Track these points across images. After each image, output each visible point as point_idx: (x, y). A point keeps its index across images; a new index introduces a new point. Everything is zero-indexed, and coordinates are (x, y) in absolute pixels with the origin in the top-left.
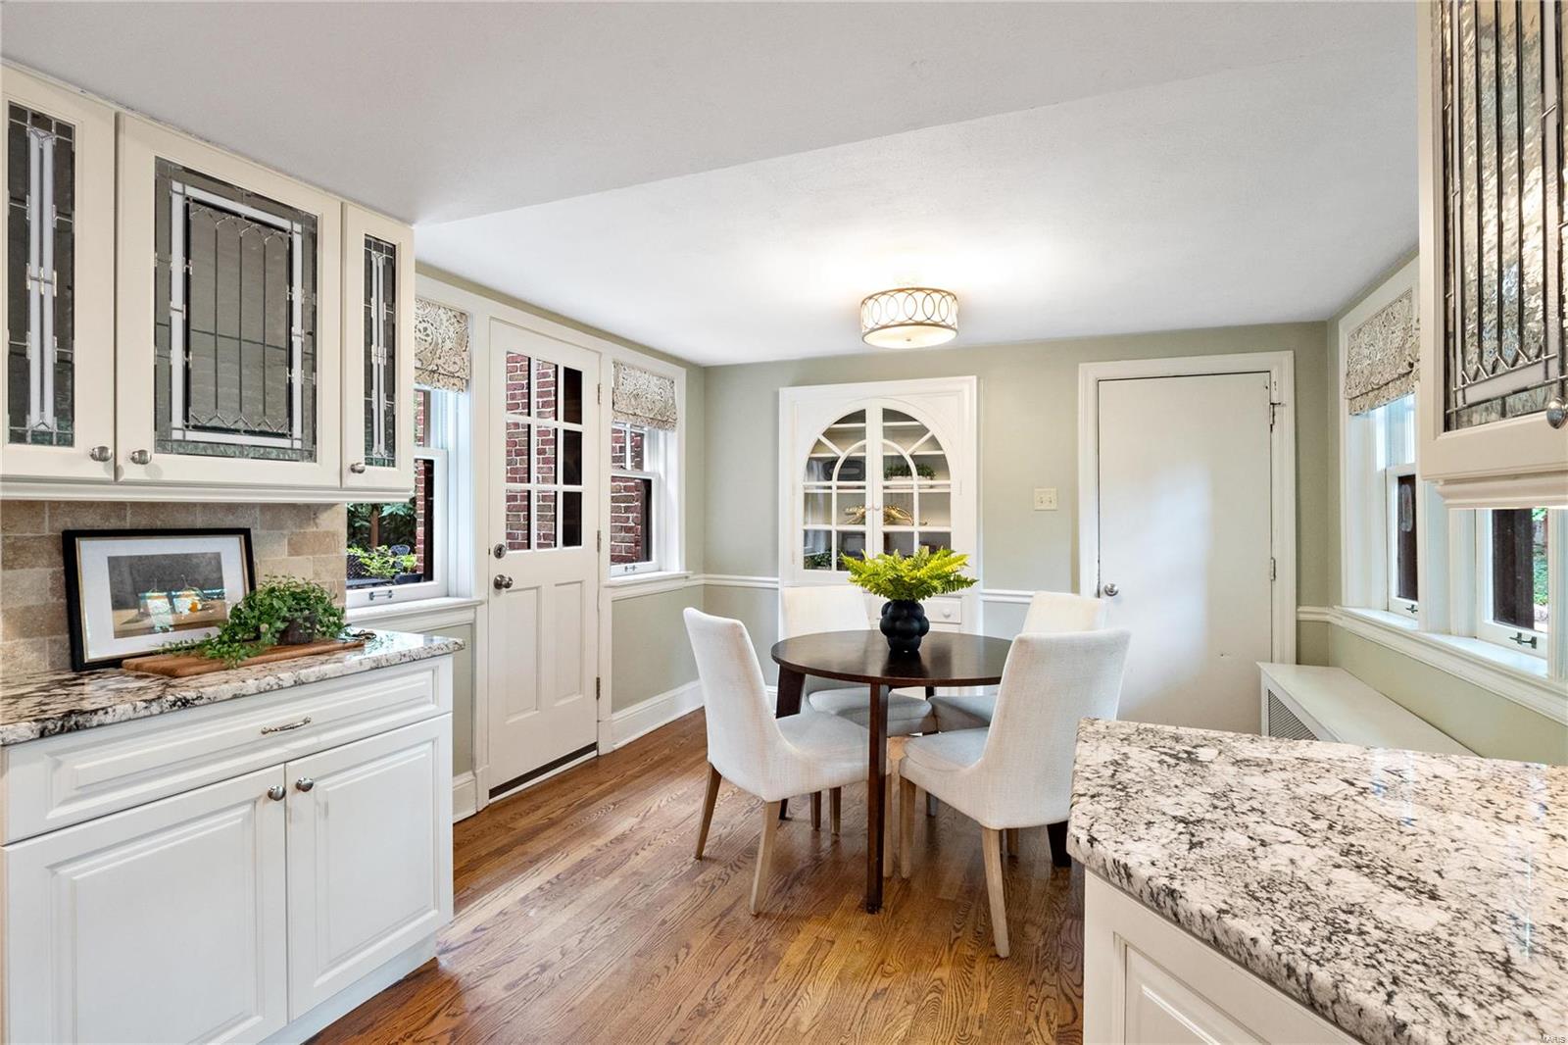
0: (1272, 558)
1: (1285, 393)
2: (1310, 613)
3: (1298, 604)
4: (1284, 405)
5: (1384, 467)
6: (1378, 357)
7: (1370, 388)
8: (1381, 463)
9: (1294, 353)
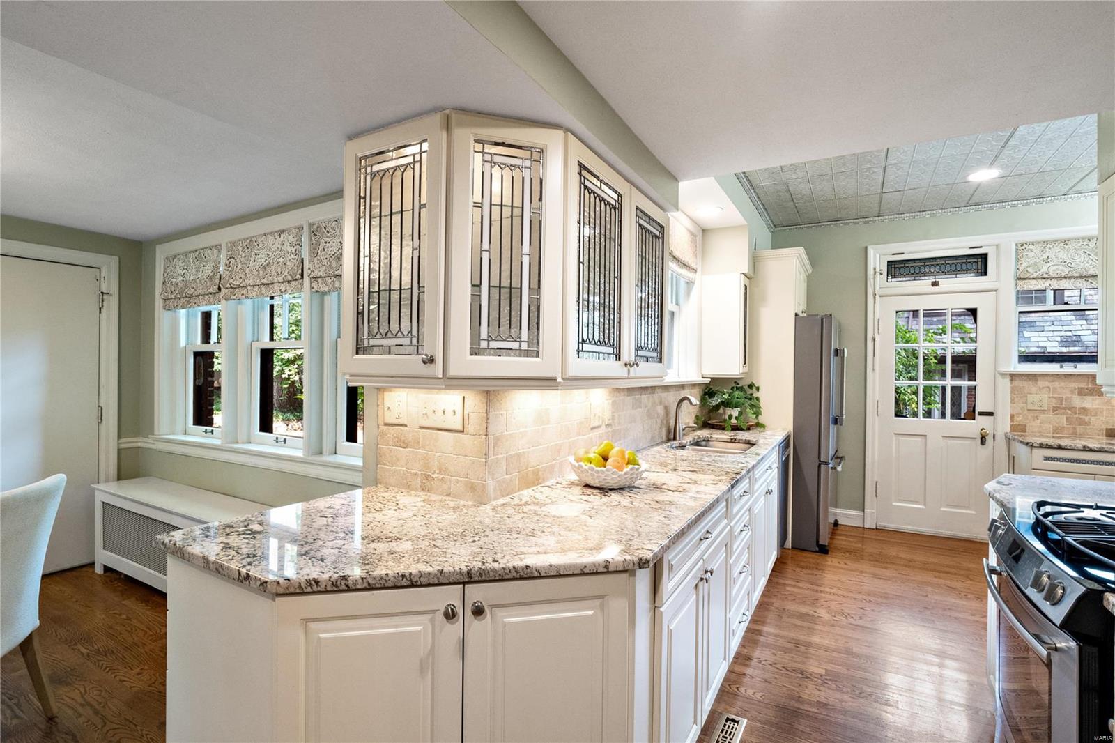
0: (99, 406)
1: (113, 285)
2: (128, 442)
3: (119, 437)
4: (111, 295)
5: (184, 345)
6: (192, 278)
7: (184, 295)
8: (183, 343)
9: (120, 259)
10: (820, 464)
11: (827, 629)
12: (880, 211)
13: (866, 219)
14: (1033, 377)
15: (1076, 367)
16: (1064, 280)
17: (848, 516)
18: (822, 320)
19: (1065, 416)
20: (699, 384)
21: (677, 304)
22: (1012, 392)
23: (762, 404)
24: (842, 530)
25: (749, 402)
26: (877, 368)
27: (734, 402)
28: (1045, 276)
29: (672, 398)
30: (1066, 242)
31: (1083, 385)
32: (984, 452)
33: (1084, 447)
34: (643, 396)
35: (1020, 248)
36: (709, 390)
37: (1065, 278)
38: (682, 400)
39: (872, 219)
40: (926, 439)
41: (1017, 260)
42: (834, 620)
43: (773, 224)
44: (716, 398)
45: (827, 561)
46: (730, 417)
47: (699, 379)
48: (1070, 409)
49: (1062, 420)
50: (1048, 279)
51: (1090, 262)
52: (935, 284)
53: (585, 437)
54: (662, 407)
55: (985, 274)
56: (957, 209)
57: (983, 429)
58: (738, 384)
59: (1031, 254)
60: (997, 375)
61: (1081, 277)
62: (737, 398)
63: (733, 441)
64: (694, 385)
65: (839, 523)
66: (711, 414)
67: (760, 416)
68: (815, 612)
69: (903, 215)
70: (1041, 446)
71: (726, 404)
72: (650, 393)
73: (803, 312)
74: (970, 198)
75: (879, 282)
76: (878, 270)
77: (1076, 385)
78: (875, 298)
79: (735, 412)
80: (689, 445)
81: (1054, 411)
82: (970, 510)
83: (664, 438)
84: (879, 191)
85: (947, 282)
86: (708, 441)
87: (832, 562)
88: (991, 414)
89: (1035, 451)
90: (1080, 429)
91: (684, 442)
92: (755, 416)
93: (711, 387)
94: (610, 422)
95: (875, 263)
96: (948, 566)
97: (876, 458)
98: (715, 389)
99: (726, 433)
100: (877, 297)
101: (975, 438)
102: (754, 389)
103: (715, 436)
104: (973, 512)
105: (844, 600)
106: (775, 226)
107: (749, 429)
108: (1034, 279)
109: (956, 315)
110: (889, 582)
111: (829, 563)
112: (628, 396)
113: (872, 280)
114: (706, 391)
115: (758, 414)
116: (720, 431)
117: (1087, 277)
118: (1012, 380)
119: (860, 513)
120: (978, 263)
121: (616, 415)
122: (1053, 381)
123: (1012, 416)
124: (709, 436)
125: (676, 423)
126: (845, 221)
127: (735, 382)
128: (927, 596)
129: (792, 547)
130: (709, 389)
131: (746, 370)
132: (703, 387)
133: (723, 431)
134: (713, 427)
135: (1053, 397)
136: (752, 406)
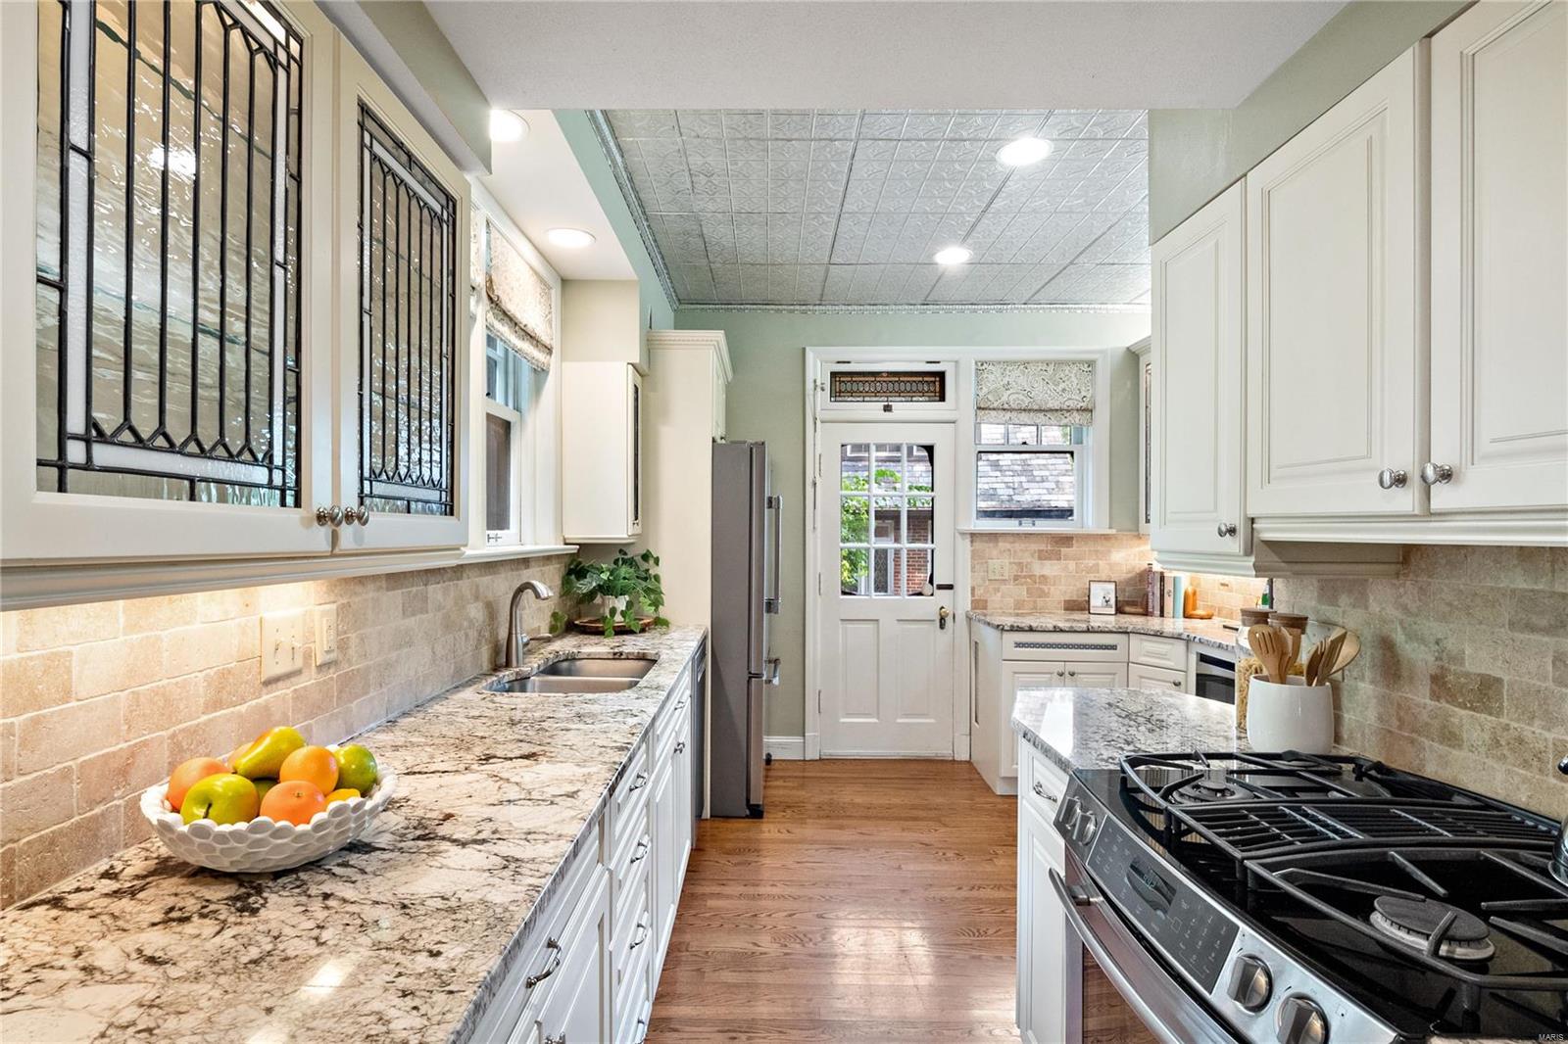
10: (750, 678)
11: (778, 978)
12: (822, 295)
13: (804, 307)
14: (993, 537)
15: (1034, 524)
16: (1023, 414)
17: (782, 746)
18: (751, 449)
19: (1025, 587)
20: (559, 557)
21: (517, 408)
22: (972, 558)
23: (664, 587)
24: (778, 770)
25: (644, 584)
26: (818, 525)
27: (619, 587)
28: (1006, 406)
29: (501, 586)
30: (1026, 364)
31: (1043, 547)
32: (943, 638)
33: (1055, 627)
34: (431, 588)
35: (981, 366)
36: (577, 566)
37: (1025, 410)
38: (520, 590)
39: (811, 307)
40: (878, 624)
41: (978, 383)
42: (786, 954)
43: (677, 296)
44: (588, 580)
45: (762, 832)
46: (613, 611)
47: (557, 546)
48: (1030, 577)
49: (1021, 592)
50: (1008, 410)
51: (1049, 392)
52: (887, 409)
53: (243, 708)
54: (480, 605)
55: (942, 398)
56: (912, 307)
57: (942, 608)
58: (625, 554)
59: (991, 377)
60: (957, 534)
61: (1040, 410)
62: (625, 578)
63: (617, 656)
64: (548, 559)
65: (773, 758)
66: (581, 606)
67: (661, 607)
68: (755, 944)
69: (850, 308)
70: (1014, 629)
71: (606, 589)
72: (450, 580)
73: (722, 438)
74: (929, 294)
75: (820, 401)
76: (818, 383)
77: (1034, 547)
78: (815, 423)
79: (621, 603)
80: (537, 675)
81: (1015, 580)
82: (930, 718)
83: (486, 666)
84: (826, 260)
85: (902, 408)
86: (575, 659)
87: (769, 831)
88: (950, 587)
89: (1006, 635)
90: (1040, 602)
91: (526, 669)
92: (653, 608)
93: (580, 560)
94: (332, 656)
95: (815, 373)
96: (914, 807)
97: (819, 657)
98: (586, 564)
99: (606, 640)
100: (818, 422)
101: (933, 621)
102: (651, 562)
103: (586, 650)
104: (932, 721)
105: (795, 905)
106: (679, 300)
107: (643, 630)
108: (994, 409)
109: (882, 461)
110: (850, 852)
111: (766, 835)
112: (388, 589)
113: (812, 398)
114: (572, 567)
115: (657, 603)
116: (594, 639)
117: (1046, 411)
118: (972, 542)
119: (798, 740)
120: (933, 384)
121: (353, 636)
122: (1013, 543)
123: (973, 589)
124: (575, 651)
125: (510, 634)
126: (777, 307)
127: (621, 551)
128: (899, 868)
129: (711, 816)
130: (577, 563)
131: (638, 530)
132: (567, 560)
133: (601, 638)
134: (585, 631)
135: (1014, 563)
136: (648, 591)
